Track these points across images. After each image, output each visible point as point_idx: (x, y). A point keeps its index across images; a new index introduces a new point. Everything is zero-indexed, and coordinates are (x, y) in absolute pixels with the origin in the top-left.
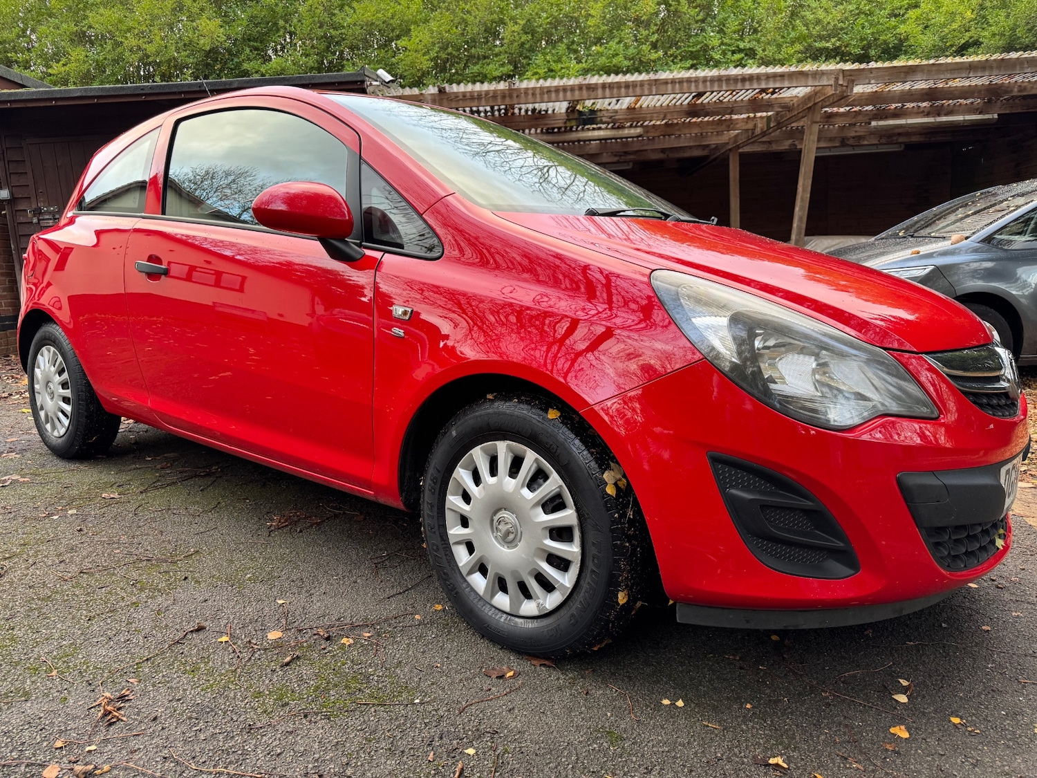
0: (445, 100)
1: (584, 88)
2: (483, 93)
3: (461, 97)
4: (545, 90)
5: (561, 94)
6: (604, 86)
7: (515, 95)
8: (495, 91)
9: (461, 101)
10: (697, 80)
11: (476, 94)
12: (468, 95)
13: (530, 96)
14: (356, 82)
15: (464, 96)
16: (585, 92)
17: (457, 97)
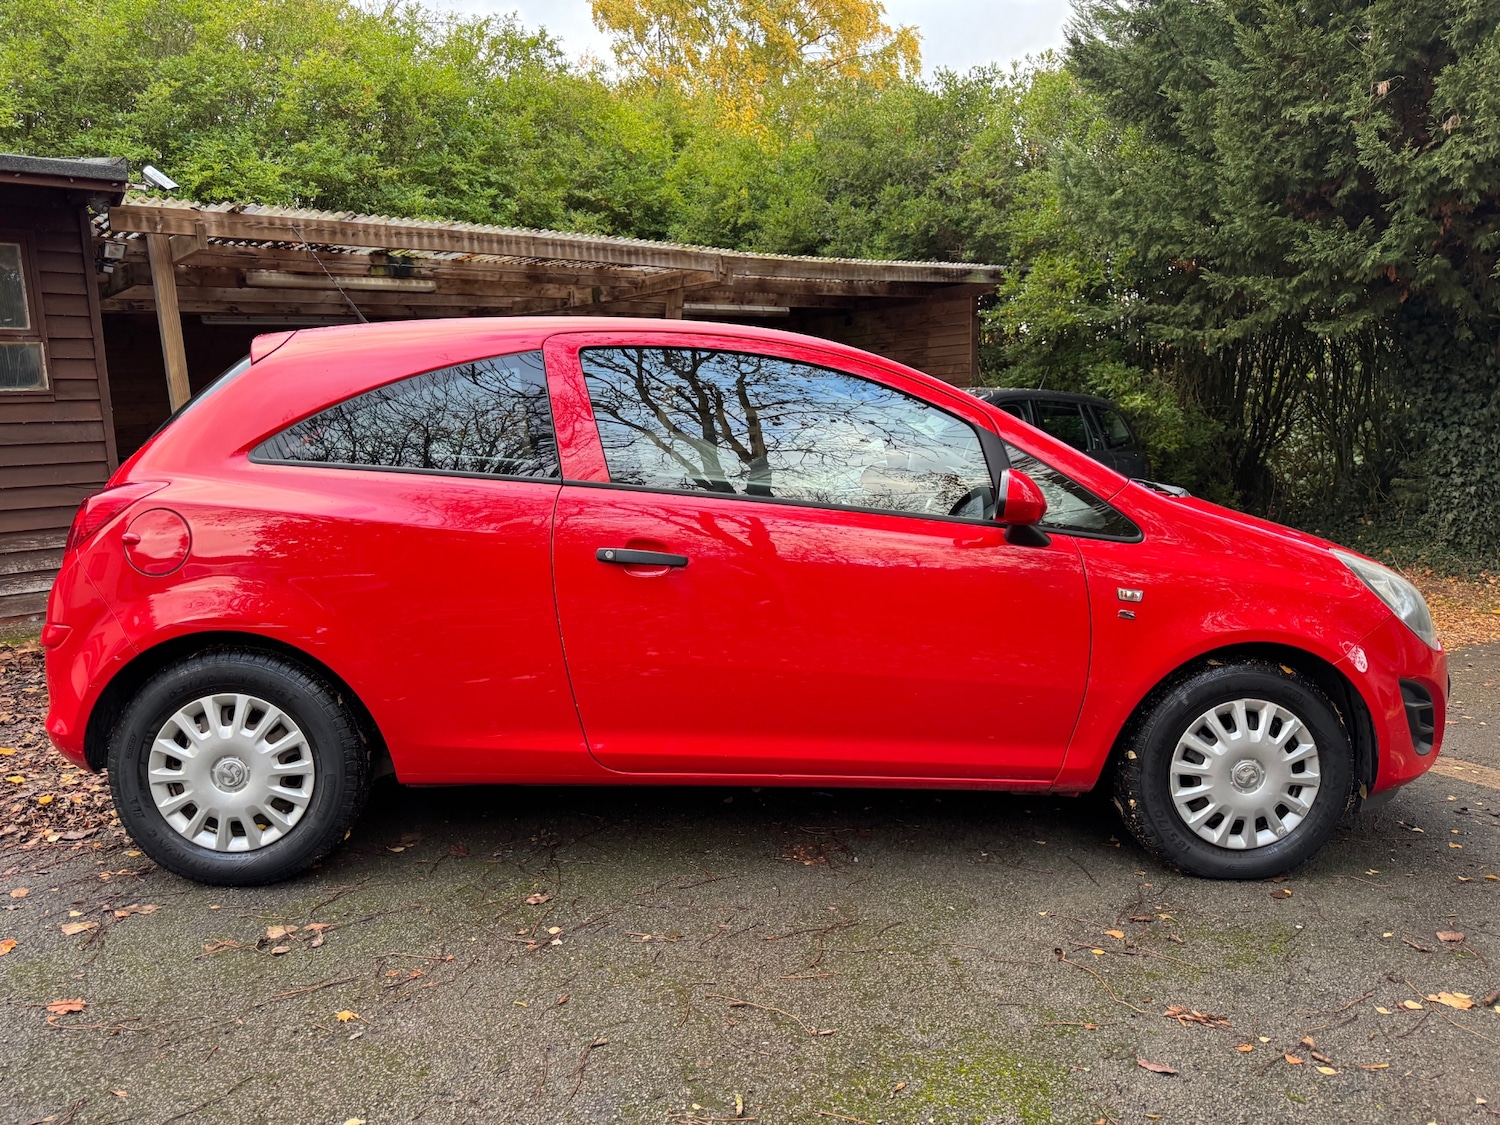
0: (239, 226)
1: (446, 236)
2: (301, 223)
3: (266, 225)
4: (393, 231)
5: (415, 240)
6: (471, 236)
7: (350, 232)
8: (320, 223)
9: (266, 231)
10: (580, 245)
11: (290, 223)
12: (278, 222)
13: (372, 237)
14: (110, 182)
15: (271, 224)
16: (446, 241)
17: (260, 223)
